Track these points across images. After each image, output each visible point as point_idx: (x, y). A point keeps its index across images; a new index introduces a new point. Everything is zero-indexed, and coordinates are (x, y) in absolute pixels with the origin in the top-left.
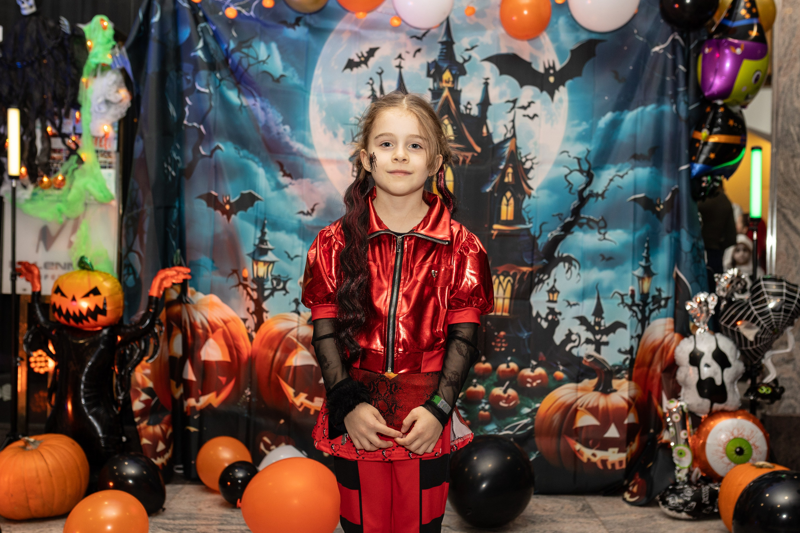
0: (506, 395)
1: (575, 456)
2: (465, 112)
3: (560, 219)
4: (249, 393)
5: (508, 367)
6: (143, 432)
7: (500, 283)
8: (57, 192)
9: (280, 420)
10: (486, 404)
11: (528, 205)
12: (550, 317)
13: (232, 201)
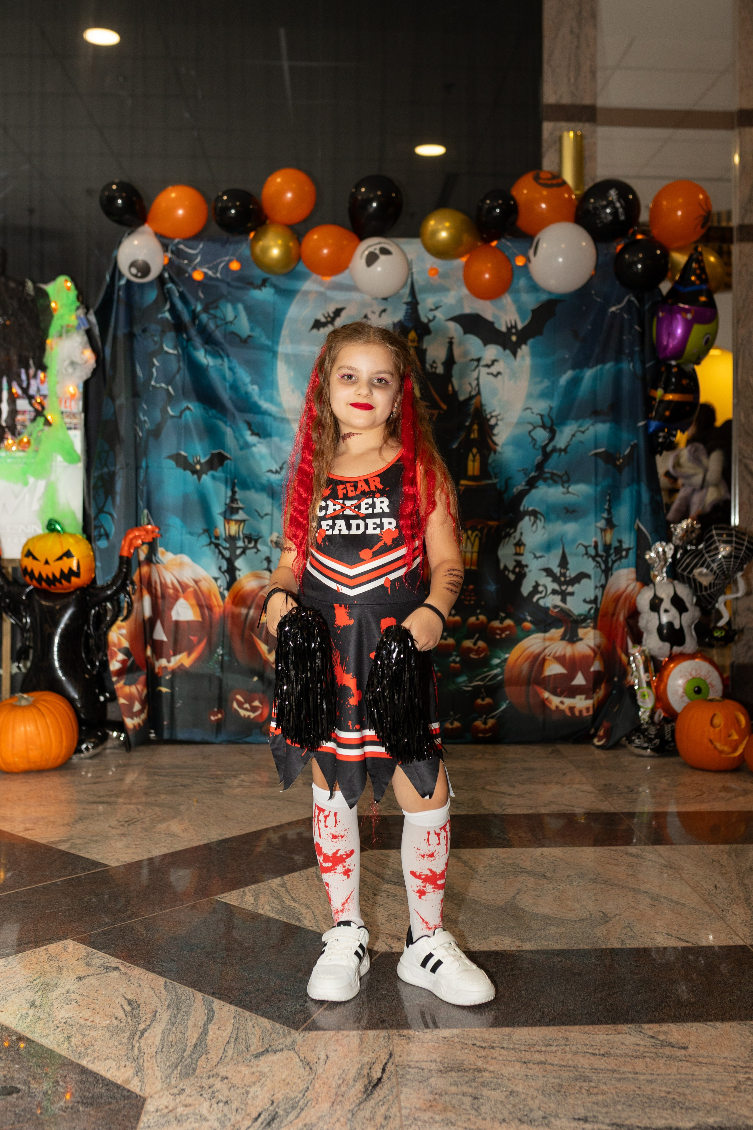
0: (476, 647)
1: (544, 704)
2: (430, 370)
3: (525, 474)
4: (221, 652)
5: (478, 619)
6: (119, 693)
7: (468, 538)
8: (21, 454)
9: (253, 678)
10: (457, 656)
11: (494, 461)
12: (517, 570)
13: (203, 461)
